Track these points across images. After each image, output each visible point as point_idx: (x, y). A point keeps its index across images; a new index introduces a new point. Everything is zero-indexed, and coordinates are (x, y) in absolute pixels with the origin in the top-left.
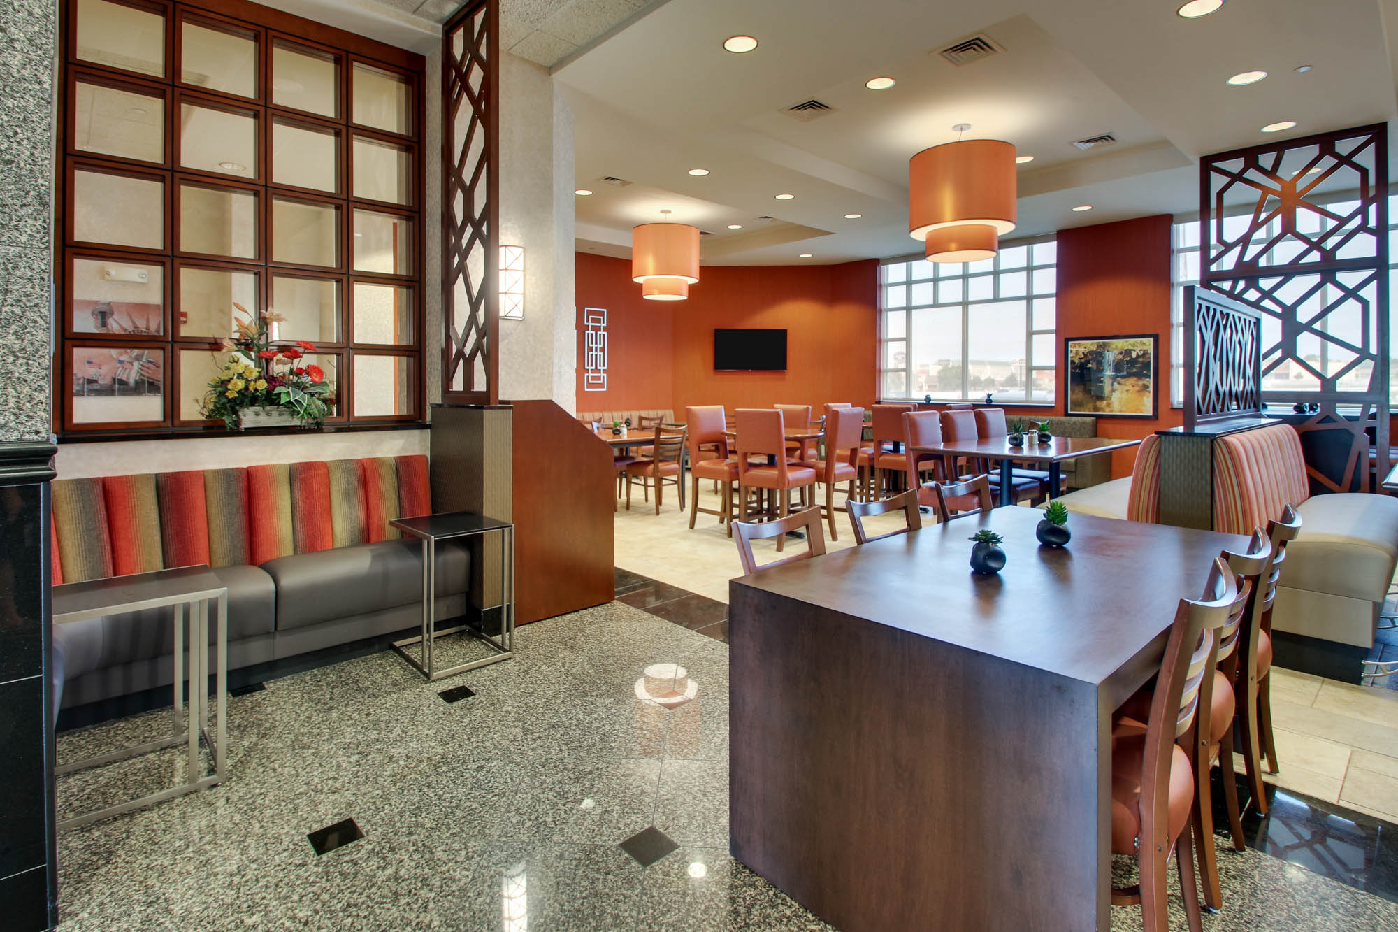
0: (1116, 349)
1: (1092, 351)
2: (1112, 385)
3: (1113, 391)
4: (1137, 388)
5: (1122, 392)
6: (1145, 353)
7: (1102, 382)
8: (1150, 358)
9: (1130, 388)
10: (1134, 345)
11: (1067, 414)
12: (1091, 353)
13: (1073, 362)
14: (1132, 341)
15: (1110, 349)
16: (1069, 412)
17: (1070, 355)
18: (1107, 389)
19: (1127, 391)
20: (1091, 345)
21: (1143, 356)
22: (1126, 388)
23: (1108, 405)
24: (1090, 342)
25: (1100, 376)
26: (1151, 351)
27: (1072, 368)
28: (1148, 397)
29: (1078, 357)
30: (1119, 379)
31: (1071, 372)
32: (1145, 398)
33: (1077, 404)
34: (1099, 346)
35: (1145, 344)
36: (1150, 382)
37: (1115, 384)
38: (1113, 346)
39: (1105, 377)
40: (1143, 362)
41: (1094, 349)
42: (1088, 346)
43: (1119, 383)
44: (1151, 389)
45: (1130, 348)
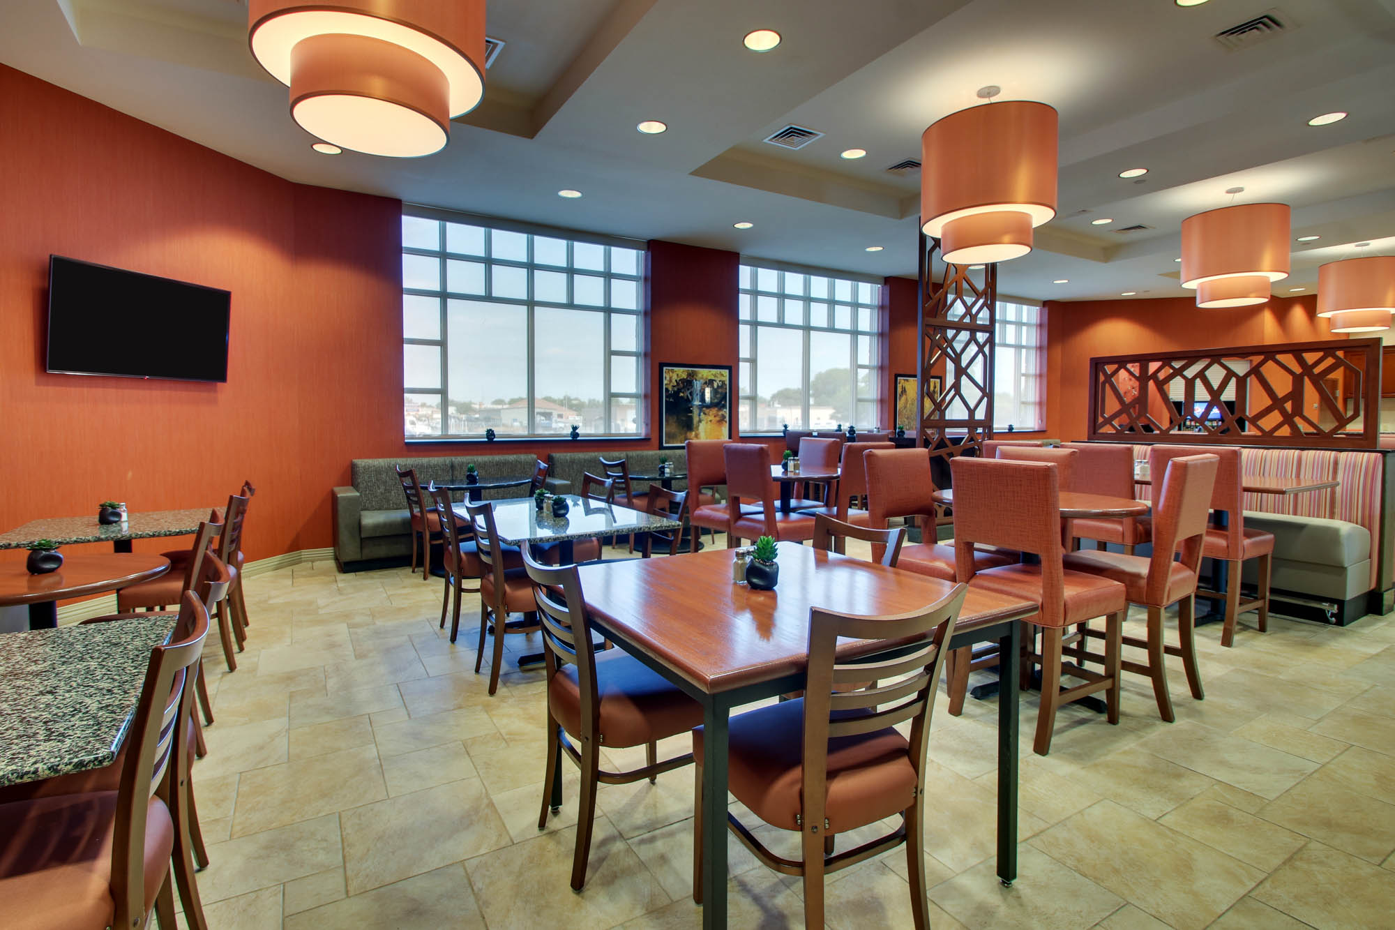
0: (702, 378)
1: (684, 379)
2: (700, 415)
3: (700, 421)
4: (718, 419)
5: (707, 423)
6: (723, 382)
7: (691, 412)
8: (726, 389)
9: (711, 418)
10: (715, 376)
11: (661, 447)
12: (683, 380)
13: (667, 389)
14: (714, 371)
15: (697, 378)
16: (665, 445)
17: (665, 382)
18: (696, 419)
19: (711, 421)
20: (681, 373)
21: (722, 387)
22: (710, 418)
23: (697, 436)
24: (682, 369)
25: (690, 405)
26: (727, 383)
27: (666, 397)
28: (725, 427)
29: (672, 384)
30: (704, 409)
31: (666, 401)
32: (723, 428)
33: (671, 437)
34: (689, 375)
35: (722, 375)
36: (726, 412)
37: (702, 414)
38: (700, 375)
39: (694, 407)
40: (721, 393)
41: (684, 376)
42: (680, 374)
43: (705, 414)
44: (727, 419)
45: (713, 378)
